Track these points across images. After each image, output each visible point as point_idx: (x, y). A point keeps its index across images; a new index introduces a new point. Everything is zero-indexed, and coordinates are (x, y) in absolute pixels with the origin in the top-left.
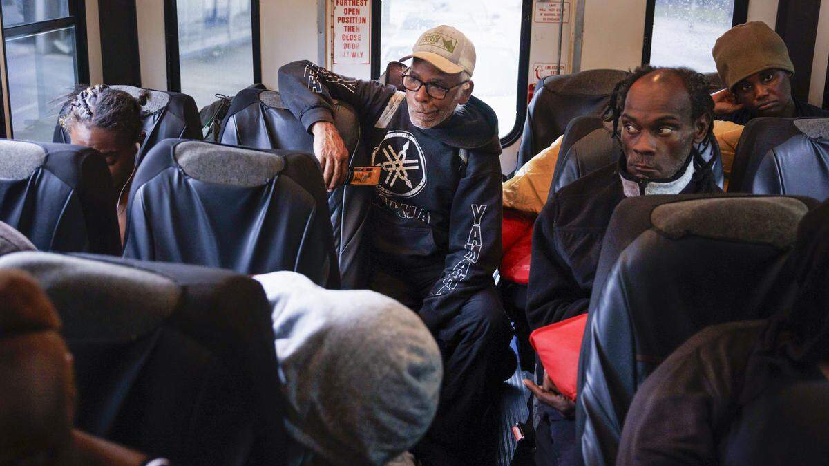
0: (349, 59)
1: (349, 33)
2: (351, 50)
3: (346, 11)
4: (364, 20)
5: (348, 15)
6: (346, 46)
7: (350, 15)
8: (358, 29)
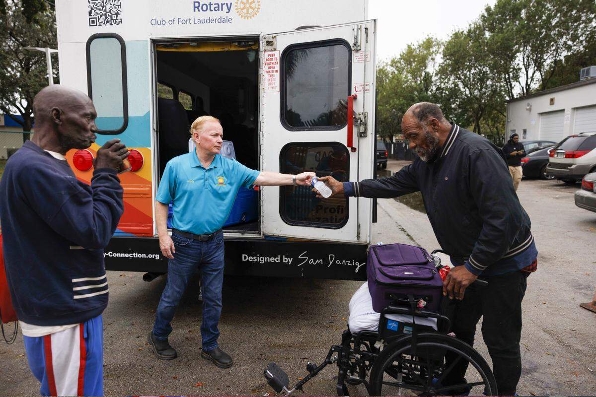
0: (271, 90)
1: (270, 78)
2: (271, 86)
3: (269, 68)
4: (277, 71)
5: (270, 70)
6: (269, 84)
7: (271, 70)
8: (274, 76)
